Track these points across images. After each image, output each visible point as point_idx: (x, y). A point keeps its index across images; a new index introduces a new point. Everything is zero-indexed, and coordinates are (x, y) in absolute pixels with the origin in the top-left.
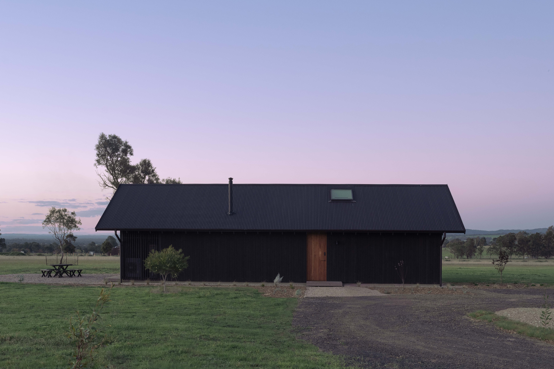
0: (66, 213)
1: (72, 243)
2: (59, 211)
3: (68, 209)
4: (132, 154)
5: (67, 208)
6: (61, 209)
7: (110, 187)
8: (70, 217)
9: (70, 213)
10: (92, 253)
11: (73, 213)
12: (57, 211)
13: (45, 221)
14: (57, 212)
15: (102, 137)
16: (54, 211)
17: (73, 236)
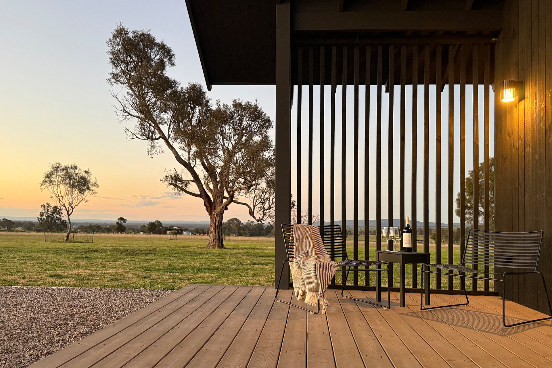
0: (77, 171)
1: (123, 224)
2: (66, 168)
3: (79, 166)
5: (77, 164)
6: (70, 165)
7: (135, 116)
9: (83, 172)
11: (86, 172)
12: (63, 168)
14: (63, 170)
16: (58, 167)
17: (123, 218)
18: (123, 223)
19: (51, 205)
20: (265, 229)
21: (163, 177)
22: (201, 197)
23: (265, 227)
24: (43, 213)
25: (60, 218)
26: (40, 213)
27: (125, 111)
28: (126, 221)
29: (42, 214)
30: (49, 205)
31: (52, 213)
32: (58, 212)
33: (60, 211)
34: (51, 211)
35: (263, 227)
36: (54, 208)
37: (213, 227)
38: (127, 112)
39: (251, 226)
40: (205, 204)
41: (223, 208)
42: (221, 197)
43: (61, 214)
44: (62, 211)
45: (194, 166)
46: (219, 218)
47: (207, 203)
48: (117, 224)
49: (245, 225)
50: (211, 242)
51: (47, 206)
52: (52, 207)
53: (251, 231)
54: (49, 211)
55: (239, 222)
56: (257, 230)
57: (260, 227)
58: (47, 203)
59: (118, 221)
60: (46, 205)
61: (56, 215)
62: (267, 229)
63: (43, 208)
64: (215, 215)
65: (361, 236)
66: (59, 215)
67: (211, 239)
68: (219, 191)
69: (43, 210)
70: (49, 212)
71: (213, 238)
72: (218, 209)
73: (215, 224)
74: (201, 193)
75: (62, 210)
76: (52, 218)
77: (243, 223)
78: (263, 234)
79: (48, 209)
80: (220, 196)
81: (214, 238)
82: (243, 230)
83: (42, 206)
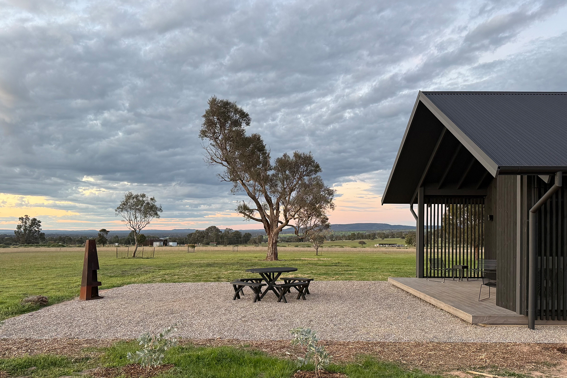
0: (144, 199)
2: (137, 197)
3: (147, 195)
4: (248, 124)
5: (145, 194)
6: (139, 194)
7: (219, 163)
8: (148, 204)
9: (149, 199)
10: (117, 244)
11: (152, 199)
13: (118, 208)
14: (133, 198)
15: (213, 102)
16: (131, 196)
17: (106, 230)
18: (105, 235)
19: (29, 218)
20: (242, 236)
21: (237, 208)
22: (262, 222)
23: (243, 235)
24: (20, 225)
25: (39, 231)
26: (18, 226)
27: (212, 159)
28: (109, 233)
29: (19, 227)
30: (27, 218)
31: (31, 226)
32: (37, 225)
33: (39, 224)
34: (29, 223)
35: (240, 234)
36: (33, 220)
37: (270, 245)
38: (213, 160)
39: (229, 234)
40: (264, 227)
41: (279, 230)
42: (277, 222)
43: (40, 227)
44: (40, 224)
45: (258, 198)
46: (276, 237)
47: (266, 226)
48: (99, 235)
49: (223, 233)
50: (269, 256)
51: (26, 219)
52: (30, 220)
53: (229, 239)
54: (27, 223)
55: (218, 230)
56: (235, 238)
57: (238, 235)
58: (26, 215)
59: (100, 233)
60: (24, 217)
61: (34, 228)
62: (244, 236)
63: (22, 221)
64: (273, 235)
65: (337, 241)
66: (37, 228)
67: (269, 253)
68: (276, 217)
69: (21, 223)
70: (27, 225)
71: (270, 253)
72: (275, 230)
73: (273, 242)
74: (262, 218)
75: (40, 222)
76: (30, 231)
77: (221, 232)
78: (241, 241)
79: (26, 221)
80: (276, 220)
81: (272, 252)
82: (221, 238)
83: (20, 218)
